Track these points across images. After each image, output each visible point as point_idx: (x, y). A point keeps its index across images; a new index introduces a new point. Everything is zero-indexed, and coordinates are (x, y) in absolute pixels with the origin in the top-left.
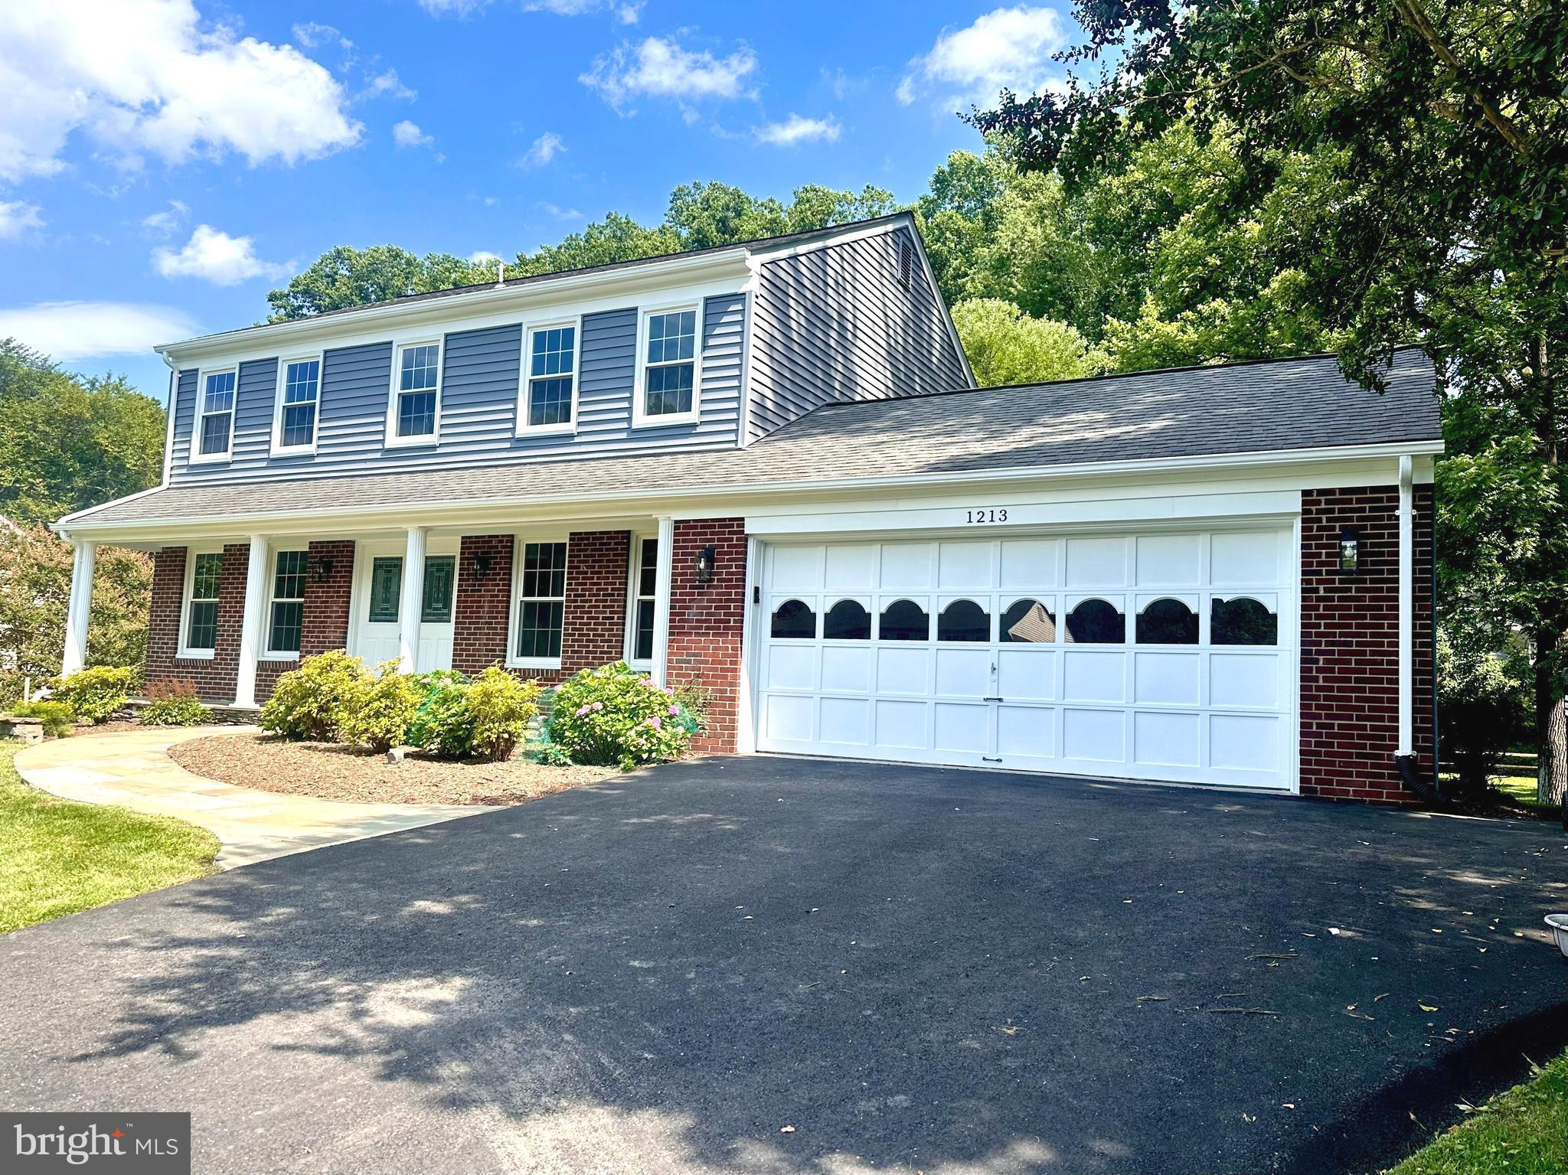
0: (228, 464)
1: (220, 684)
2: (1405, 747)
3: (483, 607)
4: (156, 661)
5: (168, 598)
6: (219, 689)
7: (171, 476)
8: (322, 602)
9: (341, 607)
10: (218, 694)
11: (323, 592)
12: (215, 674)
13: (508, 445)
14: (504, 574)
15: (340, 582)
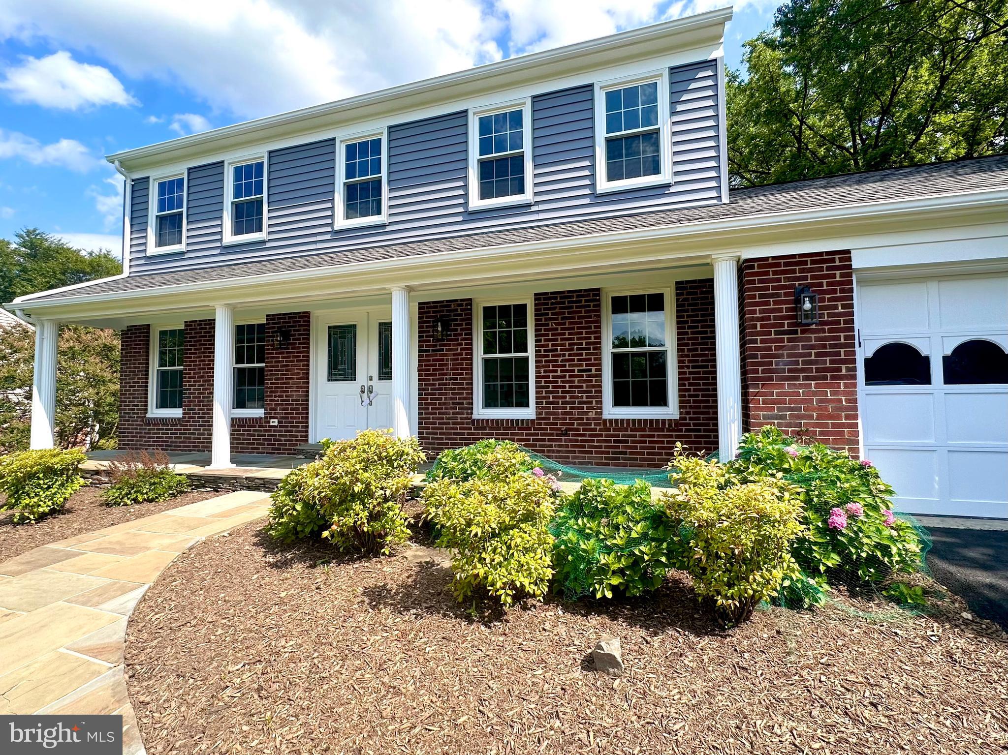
0: (183, 253)
1: (190, 438)
3: (446, 365)
4: (128, 421)
5: (135, 368)
6: (189, 442)
7: (130, 266)
8: (282, 366)
9: (302, 370)
10: (189, 446)
11: (283, 357)
12: (184, 430)
13: (460, 219)
14: (466, 334)
15: (299, 348)
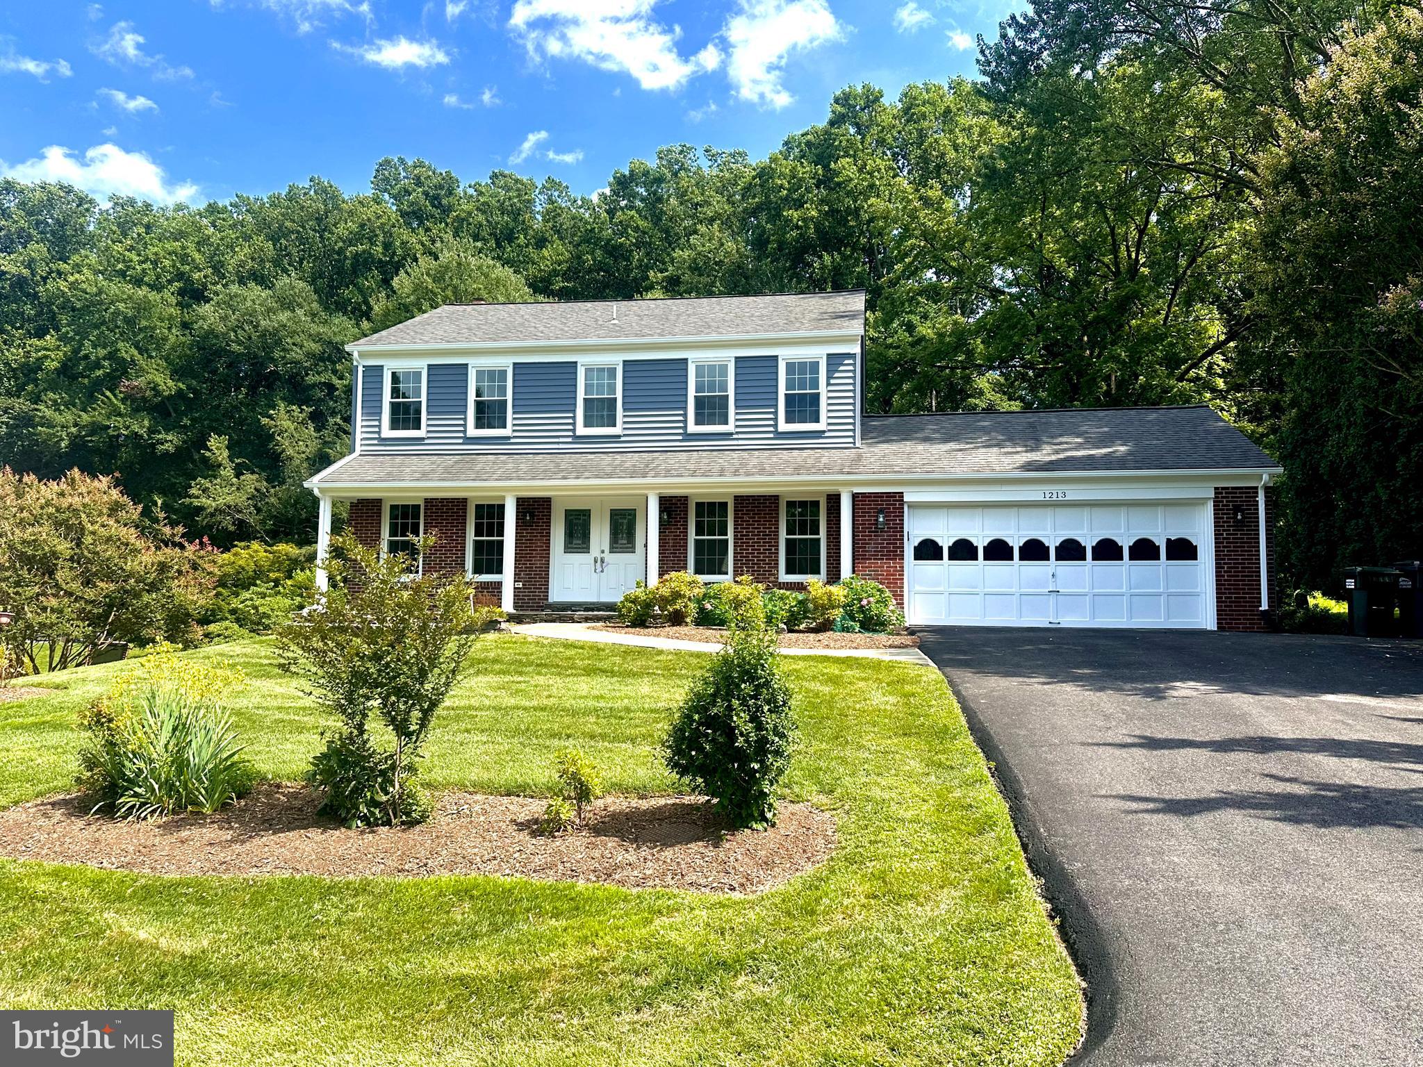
0: (422, 439)
2: (1264, 606)
3: (668, 543)
7: (361, 445)
8: (527, 540)
9: (545, 543)
11: (527, 533)
13: (680, 438)
14: (683, 522)
15: (542, 526)
